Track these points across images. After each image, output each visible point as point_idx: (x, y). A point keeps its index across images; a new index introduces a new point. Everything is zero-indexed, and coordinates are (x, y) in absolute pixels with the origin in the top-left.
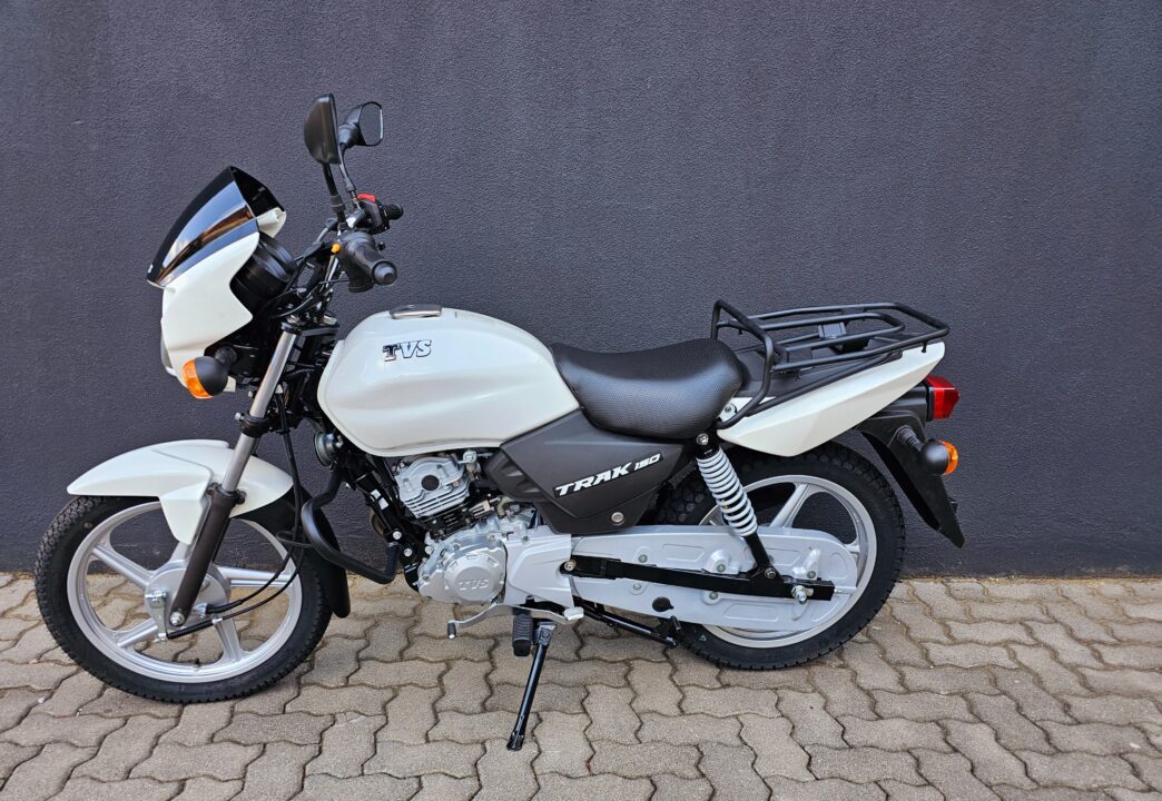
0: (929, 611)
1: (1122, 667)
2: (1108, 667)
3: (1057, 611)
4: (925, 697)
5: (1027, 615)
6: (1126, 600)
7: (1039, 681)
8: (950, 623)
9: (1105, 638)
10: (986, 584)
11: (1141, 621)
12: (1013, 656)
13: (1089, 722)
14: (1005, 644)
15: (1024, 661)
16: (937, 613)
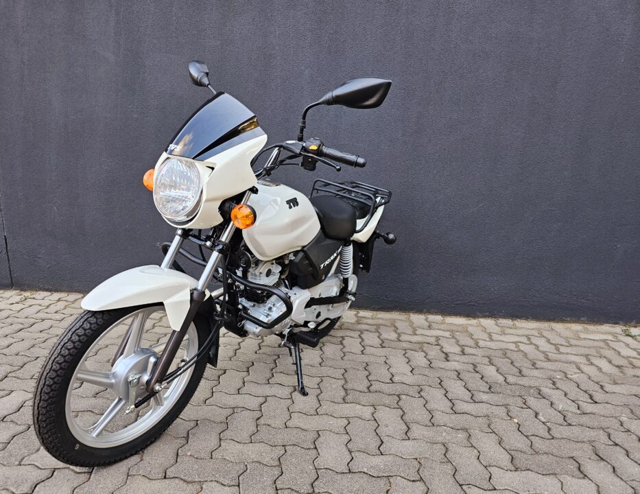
0: (484, 330)
1: (568, 354)
2: (561, 353)
3: (545, 334)
4: (471, 357)
5: (530, 334)
6: (581, 332)
7: (525, 355)
8: (492, 334)
9: (564, 343)
10: (516, 322)
11: (585, 339)
12: (517, 346)
13: (542, 369)
14: (515, 343)
15: (522, 349)
16: (488, 331)
